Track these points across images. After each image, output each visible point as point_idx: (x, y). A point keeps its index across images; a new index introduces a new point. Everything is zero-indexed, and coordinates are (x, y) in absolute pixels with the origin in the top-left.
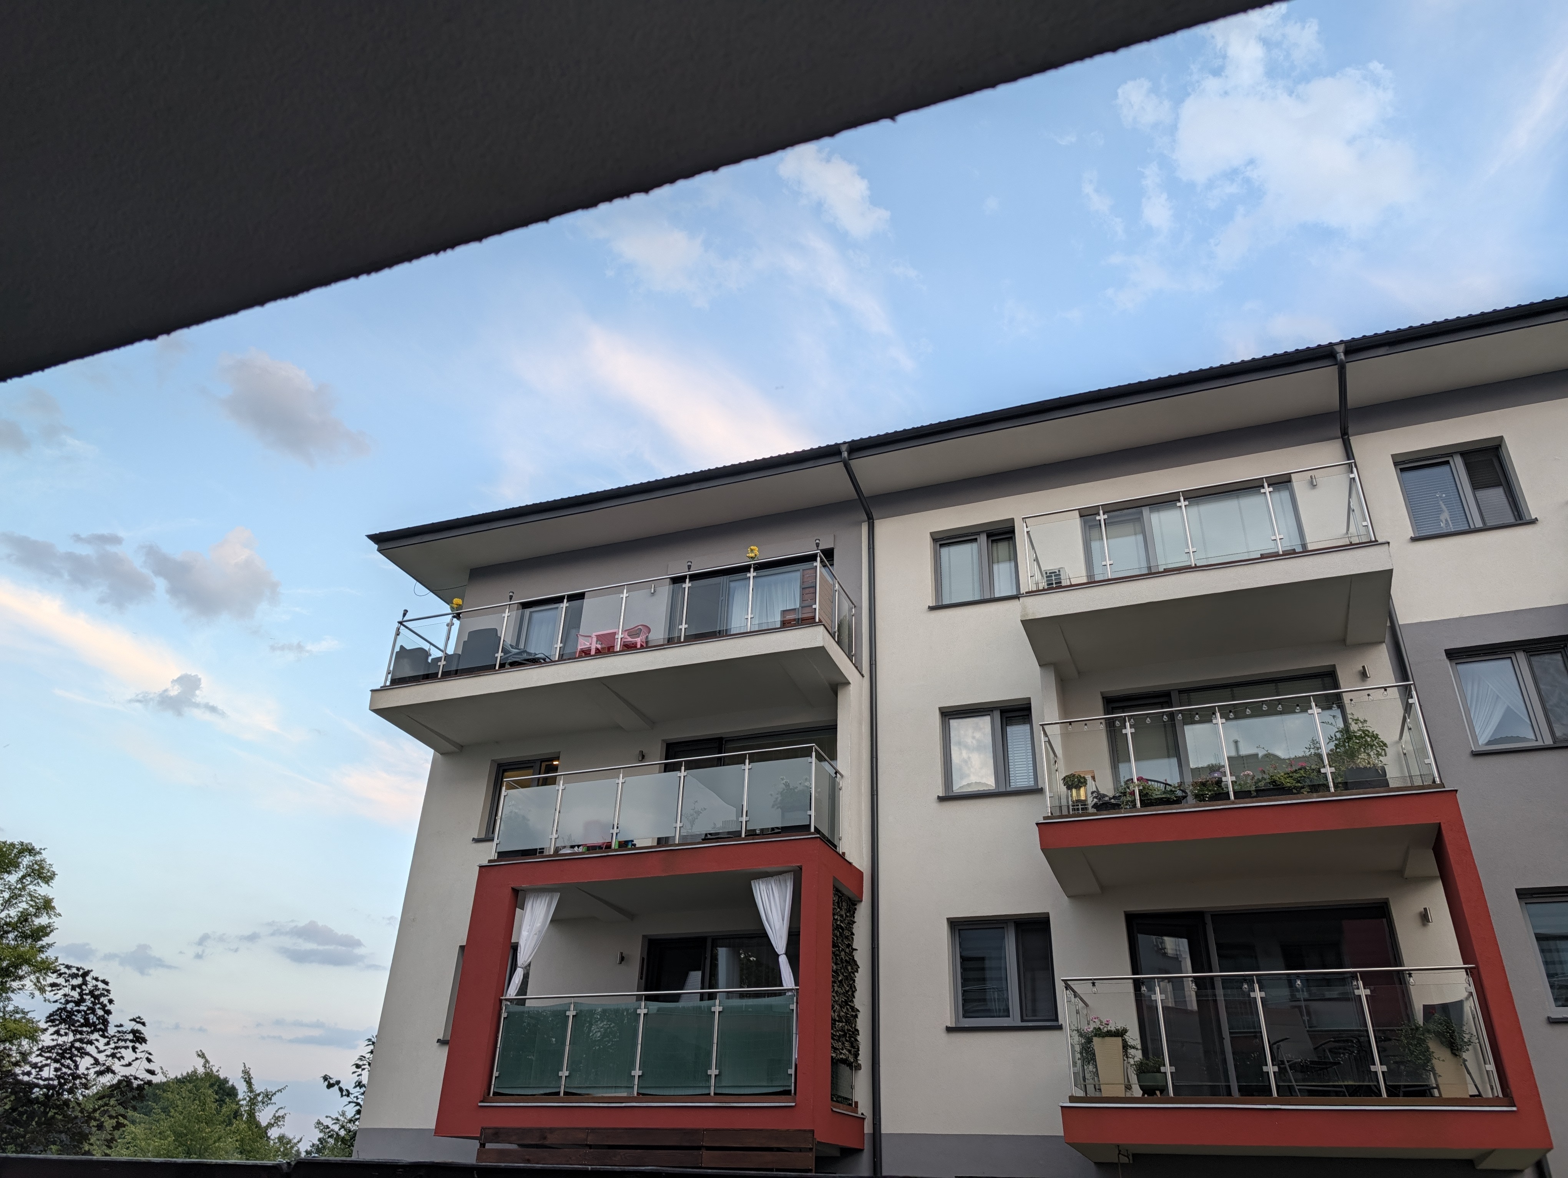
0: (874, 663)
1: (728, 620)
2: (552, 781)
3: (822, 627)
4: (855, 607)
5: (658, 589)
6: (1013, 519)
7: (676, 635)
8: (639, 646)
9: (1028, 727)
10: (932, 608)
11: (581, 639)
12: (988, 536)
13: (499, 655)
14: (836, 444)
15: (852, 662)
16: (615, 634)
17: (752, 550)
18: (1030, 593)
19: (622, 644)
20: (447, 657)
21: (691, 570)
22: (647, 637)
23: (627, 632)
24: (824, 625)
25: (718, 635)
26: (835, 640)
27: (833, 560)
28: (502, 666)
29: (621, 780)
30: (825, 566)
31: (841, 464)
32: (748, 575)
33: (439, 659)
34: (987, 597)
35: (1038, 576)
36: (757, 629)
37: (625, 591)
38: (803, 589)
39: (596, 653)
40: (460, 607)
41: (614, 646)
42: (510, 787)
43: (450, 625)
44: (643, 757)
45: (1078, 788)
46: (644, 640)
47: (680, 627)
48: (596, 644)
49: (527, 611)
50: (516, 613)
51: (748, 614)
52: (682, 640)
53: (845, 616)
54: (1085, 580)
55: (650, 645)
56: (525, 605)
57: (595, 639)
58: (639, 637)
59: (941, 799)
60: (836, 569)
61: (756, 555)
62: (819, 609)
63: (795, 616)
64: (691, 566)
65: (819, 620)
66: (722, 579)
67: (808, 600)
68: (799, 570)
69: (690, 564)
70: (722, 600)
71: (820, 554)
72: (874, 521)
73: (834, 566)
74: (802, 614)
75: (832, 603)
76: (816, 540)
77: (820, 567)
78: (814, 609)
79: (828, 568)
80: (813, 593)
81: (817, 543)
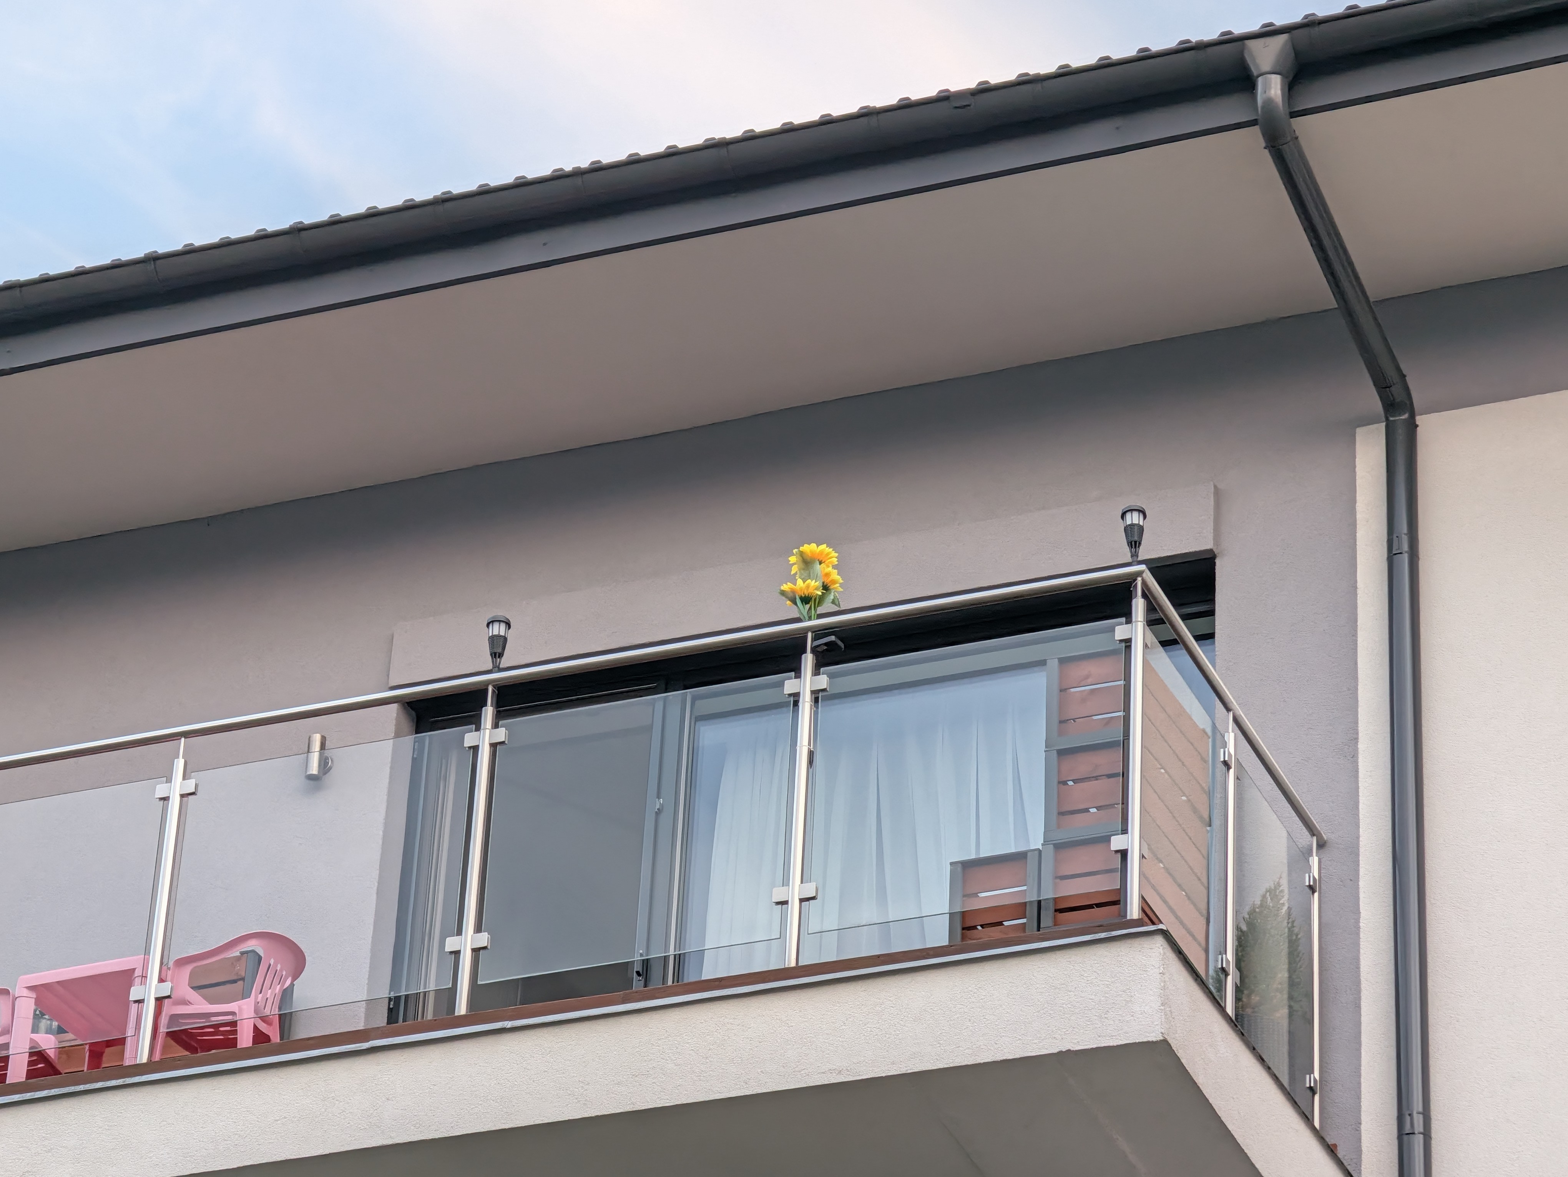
0: (1419, 1127)
3: (1158, 945)
4: (1321, 845)
5: (340, 757)
7: (432, 986)
8: (245, 1039)
14: (1228, 40)
15: (1307, 1119)
16: (126, 978)
17: (807, 563)
19: (163, 1029)
21: (505, 662)
22: (287, 995)
23: (187, 970)
24: (1165, 934)
25: (637, 984)
26: (1221, 1009)
27: (1211, 613)
30: (1169, 641)
31: (1254, 137)
32: (790, 685)
36: (831, 956)
37: (180, 764)
38: (1062, 755)
39: (31, 1074)
41: (122, 1042)
46: (270, 1010)
47: (452, 943)
48: (35, 1029)
51: (786, 882)
52: (462, 1008)
53: (1273, 892)
55: (301, 1032)
57: (26, 1006)
58: (245, 995)
61: (826, 588)
62: (1143, 856)
63: (1024, 888)
64: (505, 639)
65: (1143, 911)
66: (659, 706)
67: (1086, 810)
68: (1042, 663)
69: (502, 633)
70: (659, 813)
71: (1144, 583)
72: (1419, 420)
73: (1214, 643)
74: (1058, 880)
75: (1208, 828)
76: (1128, 515)
77: (1146, 646)
78: (1119, 855)
79: (1184, 651)
80: (1110, 776)
81: (1132, 525)
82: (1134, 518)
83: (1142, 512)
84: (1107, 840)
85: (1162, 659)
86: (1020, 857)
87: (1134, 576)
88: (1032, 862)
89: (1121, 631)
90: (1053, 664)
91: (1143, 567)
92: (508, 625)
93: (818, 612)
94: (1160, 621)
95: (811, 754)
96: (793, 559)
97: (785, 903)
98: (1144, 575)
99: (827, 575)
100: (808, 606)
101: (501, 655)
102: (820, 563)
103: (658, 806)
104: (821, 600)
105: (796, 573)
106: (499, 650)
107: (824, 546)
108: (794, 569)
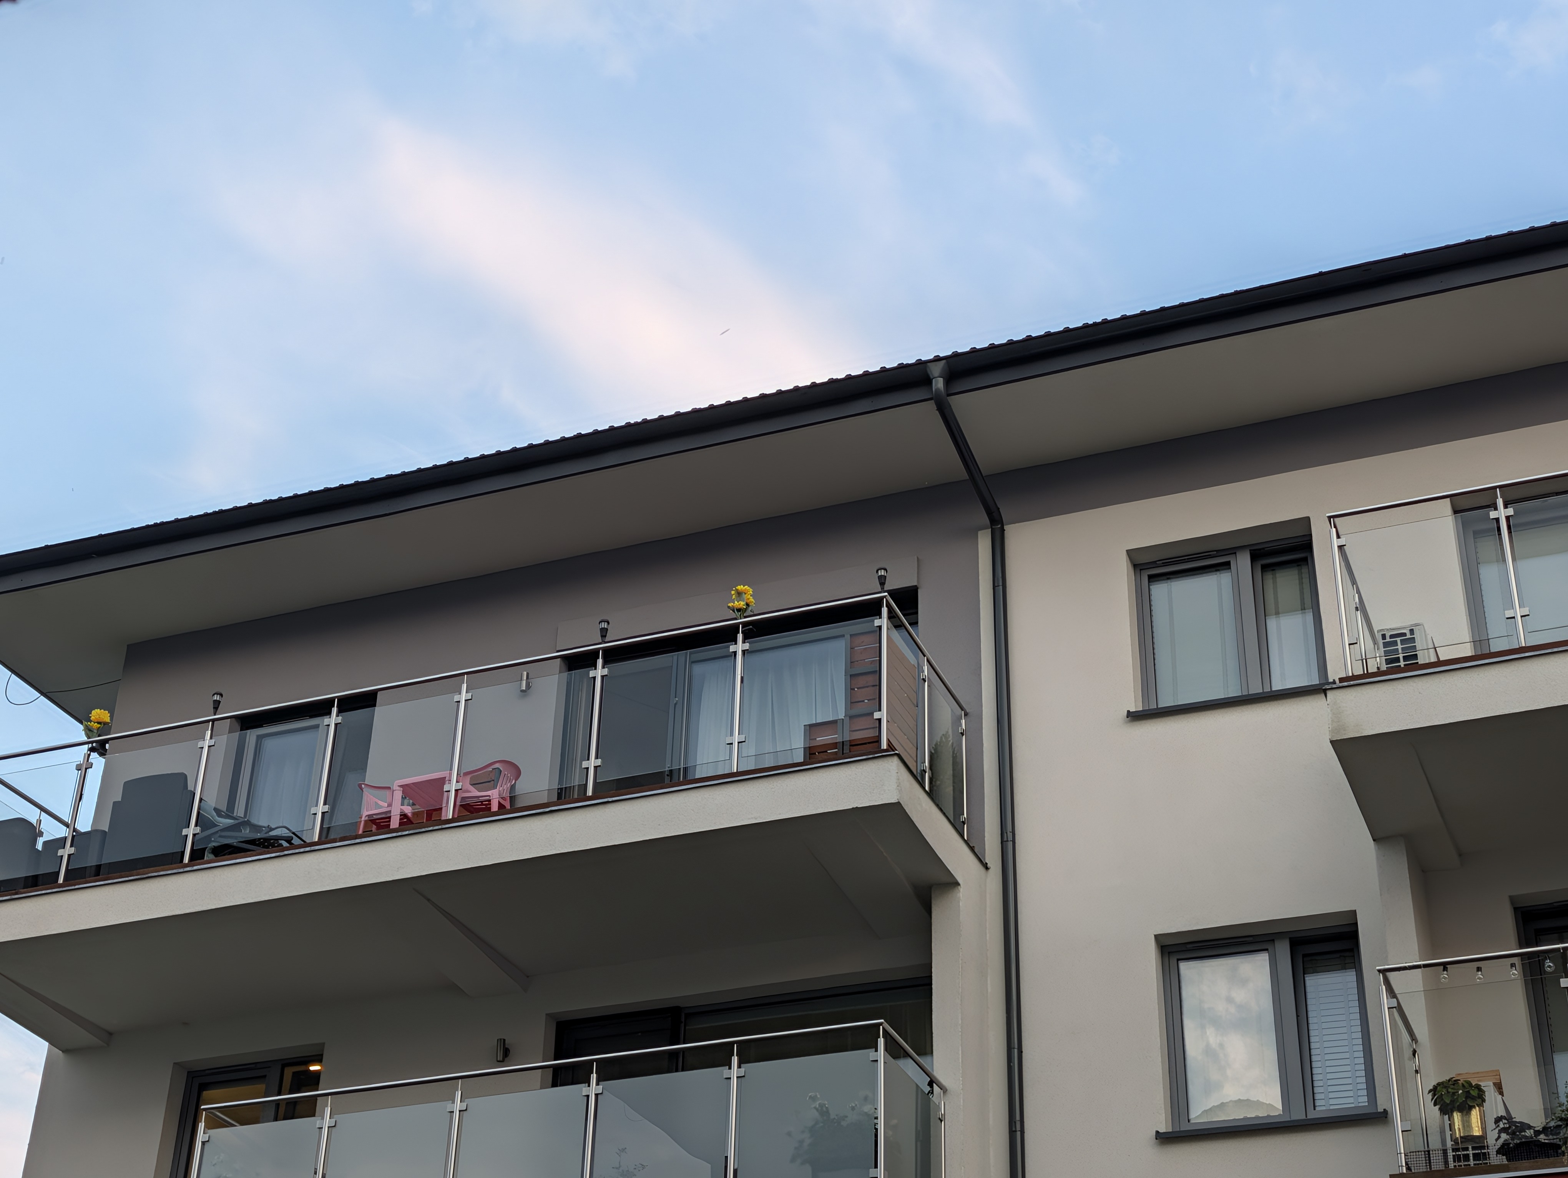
0: (1010, 838)
1: (688, 749)
2: (308, 1109)
3: (895, 761)
4: (966, 714)
5: (535, 683)
6: (1306, 522)
7: (577, 784)
8: (495, 807)
9: (1350, 976)
10: (1134, 717)
11: (368, 795)
12: (1255, 556)
13: (191, 831)
14: (920, 363)
15: (962, 836)
16: (442, 781)
17: (739, 594)
18: (1350, 682)
19: (458, 803)
20: (77, 837)
21: (607, 639)
22: (513, 787)
23: (468, 778)
24: (898, 755)
25: (667, 780)
26: (924, 788)
27: (917, 613)
28: (197, 855)
29: (458, 1105)
30: (897, 625)
31: (931, 406)
32: (732, 648)
33: (61, 842)
34: (1256, 688)
35: (1365, 643)
36: (752, 767)
37: (464, 686)
38: (852, 677)
39: (401, 824)
40: (105, 727)
41: (441, 809)
42: (215, 1123)
43: (84, 768)
44: (505, 1053)
45: (1465, 1110)
46: (506, 794)
47: (585, 764)
48: (402, 804)
49: (252, 735)
50: (226, 740)
51: (732, 734)
52: (590, 792)
53: (945, 736)
54: (1467, 651)
55: (520, 804)
56: (248, 722)
57: (398, 794)
58: (495, 787)
59: (1164, 1139)
60: (921, 634)
61: (748, 605)
62: (889, 722)
63: (837, 736)
64: (607, 629)
65: (889, 745)
66: (675, 657)
67: (863, 701)
68: (843, 636)
69: (606, 627)
70: (675, 704)
71: (887, 600)
72: (1005, 527)
73: (918, 626)
74: (851, 732)
75: (917, 708)
76: (879, 571)
77: (888, 629)
78: (878, 721)
79: (905, 630)
80: (873, 686)
81: (881, 576)
82: (882, 573)
83: (885, 569)
84: (872, 714)
85: (895, 634)
86: (834, 722)
87: (882, 598)
88: (840, 724)
89: (877, 622)
90: (848, 637)
91: (886, 594)
92: (608, 623)
93: (745, 615)
94: (894, 617)
95: (742, 678)
96: (733, 592)
97: (732, 744)
98: (887, 597)
99: (749, 599)
100: (740, 613)
101: (605, 636)
102: (745, 594)
103: (675, 702)
104: (746, 609)
105: (734, 599)
107: (746, 587)
108: (734, 597)
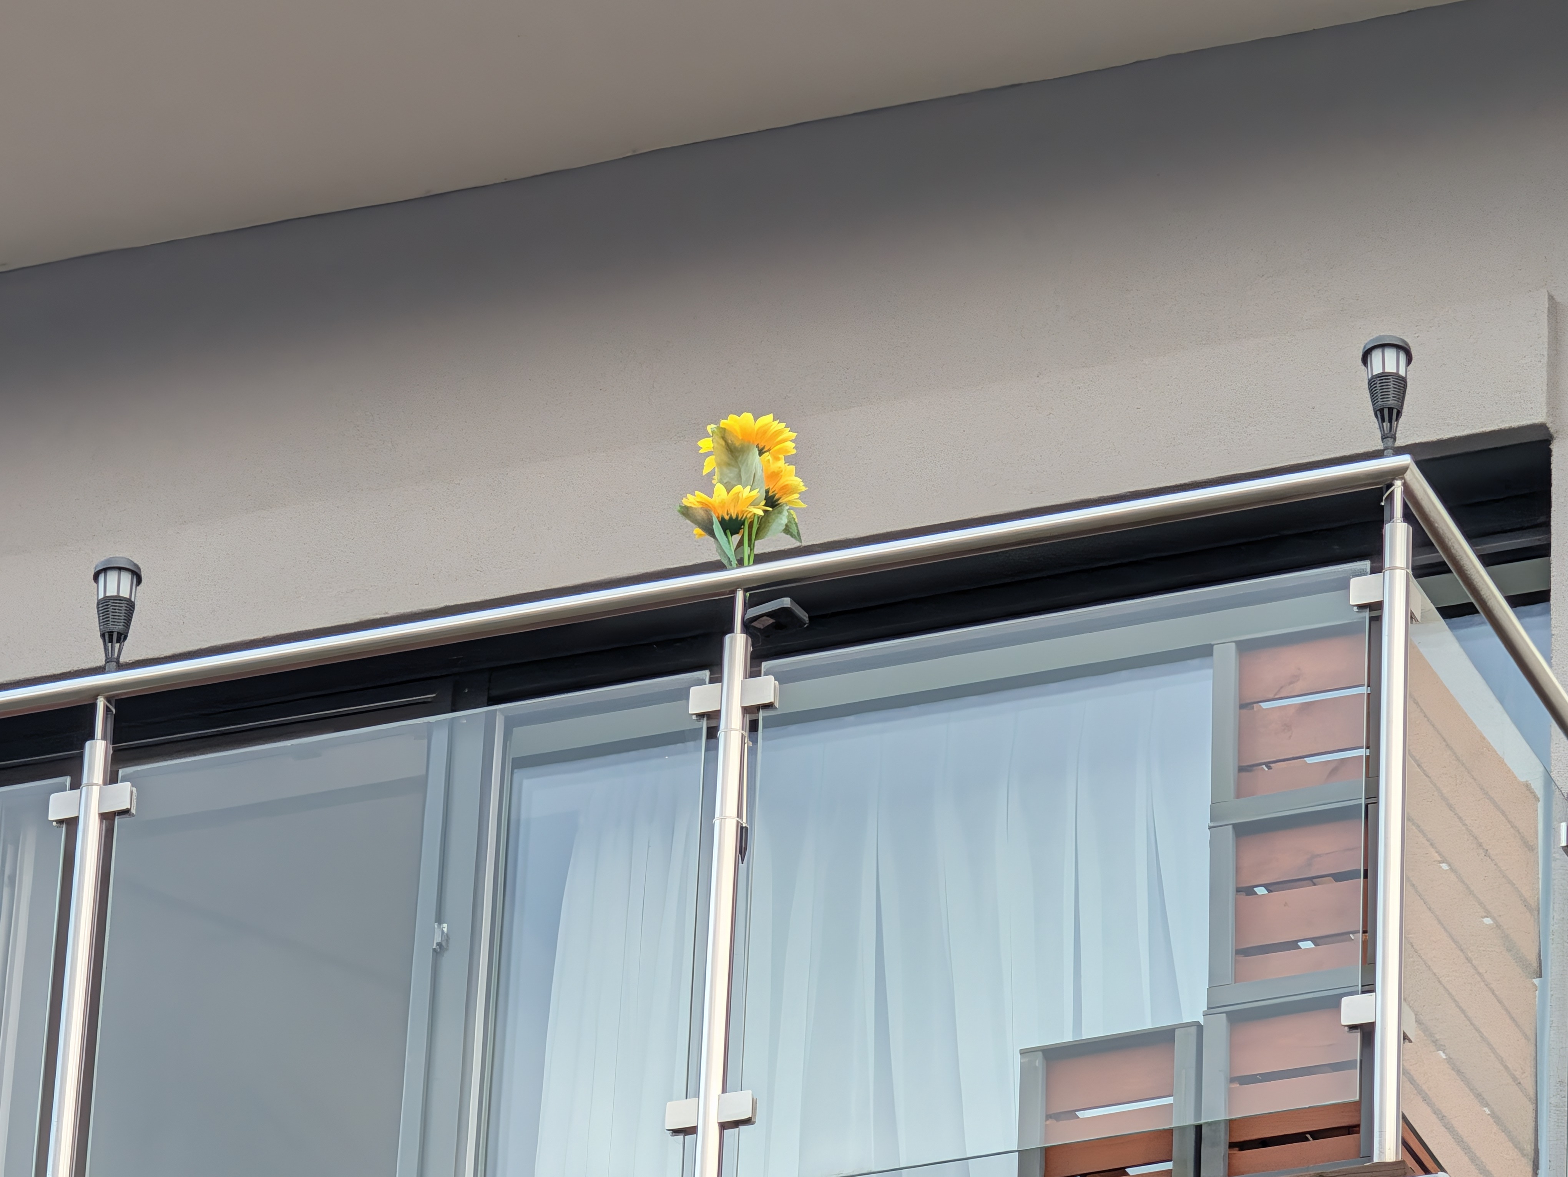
17: (734, 452)
30: (1456, 607)
32: (701, 697)
38: (1243, 835)
60: (1559, 639)
61: (772, 502)
63: (1169, 1100)
66: (440, 738)
68: (1205, 652)
70: (439, 951)
76: (1376, 356)
77: (1411, 617)
82: (1388, 362)
83: (1404, 349)
85: (1444, 644)
86: (1161, 1039)
88: (1184, 1046)
90: (1225, 654)
91: (1405, 460)
92: (137, 577)
93: (757, 551)
94: (1440, 568)
95: (743, 834)
96: (706, 444)
98: (1408, 476)
99: (775, 476)
100: (736, 538)
101: (122, 637)
102: (761, 453)
103: (438, 939)
104: (763, 523)
105: (711, 474)
106: (119, 627)
107: (767, 419)
108: (709, 465)
